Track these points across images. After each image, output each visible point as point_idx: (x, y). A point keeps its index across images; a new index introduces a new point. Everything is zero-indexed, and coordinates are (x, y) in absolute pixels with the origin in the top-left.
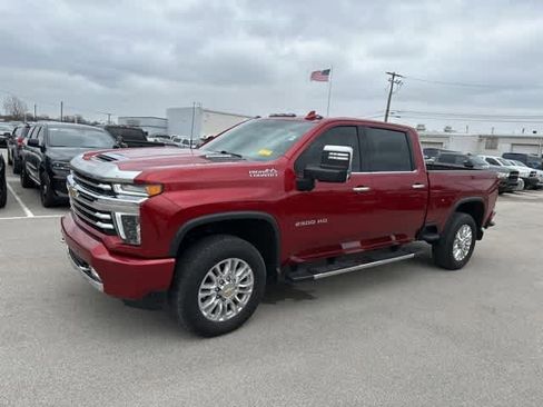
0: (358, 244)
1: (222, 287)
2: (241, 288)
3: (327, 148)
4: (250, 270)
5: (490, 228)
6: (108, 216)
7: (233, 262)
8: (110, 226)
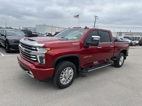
0: (97, 62)
1: (66, 75)
2: (70, 75)
3: (93, 37)
4: (72, 70)
5: (127, 56)
6: (35, 57)
7: (68, 68)
8: (36, 59)
